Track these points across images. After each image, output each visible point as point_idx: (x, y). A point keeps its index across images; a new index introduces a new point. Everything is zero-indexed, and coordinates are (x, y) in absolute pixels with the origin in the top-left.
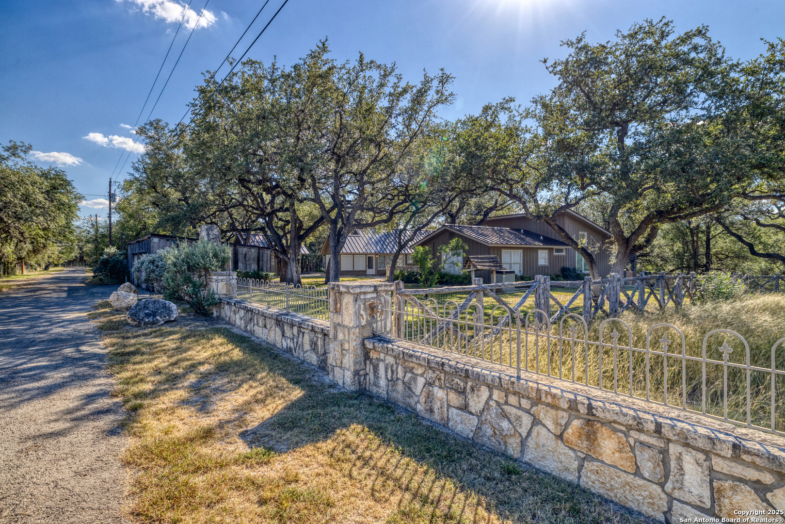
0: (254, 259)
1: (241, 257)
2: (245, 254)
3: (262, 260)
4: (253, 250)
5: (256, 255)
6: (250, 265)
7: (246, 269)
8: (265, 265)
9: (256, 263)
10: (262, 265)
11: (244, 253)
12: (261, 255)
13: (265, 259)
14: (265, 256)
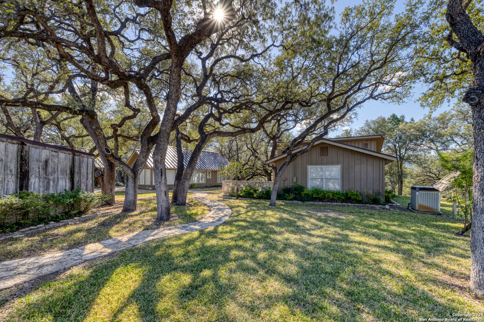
0: (63, 172)
1: (35, 167)
2: (46, 162)
3: (80, 173)
4: (62, 155)
5: (69, 164)
6: (56, 181)
7: (47, 188)
8: (84, 180)
9: (68, 177)
10: (80, 181)
11: (43, 158)
12: (77, 164)
13: (84, 171)
14: (84, 166)
